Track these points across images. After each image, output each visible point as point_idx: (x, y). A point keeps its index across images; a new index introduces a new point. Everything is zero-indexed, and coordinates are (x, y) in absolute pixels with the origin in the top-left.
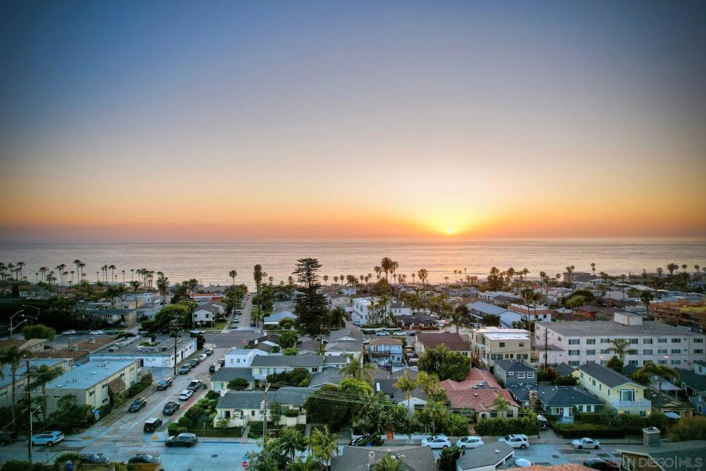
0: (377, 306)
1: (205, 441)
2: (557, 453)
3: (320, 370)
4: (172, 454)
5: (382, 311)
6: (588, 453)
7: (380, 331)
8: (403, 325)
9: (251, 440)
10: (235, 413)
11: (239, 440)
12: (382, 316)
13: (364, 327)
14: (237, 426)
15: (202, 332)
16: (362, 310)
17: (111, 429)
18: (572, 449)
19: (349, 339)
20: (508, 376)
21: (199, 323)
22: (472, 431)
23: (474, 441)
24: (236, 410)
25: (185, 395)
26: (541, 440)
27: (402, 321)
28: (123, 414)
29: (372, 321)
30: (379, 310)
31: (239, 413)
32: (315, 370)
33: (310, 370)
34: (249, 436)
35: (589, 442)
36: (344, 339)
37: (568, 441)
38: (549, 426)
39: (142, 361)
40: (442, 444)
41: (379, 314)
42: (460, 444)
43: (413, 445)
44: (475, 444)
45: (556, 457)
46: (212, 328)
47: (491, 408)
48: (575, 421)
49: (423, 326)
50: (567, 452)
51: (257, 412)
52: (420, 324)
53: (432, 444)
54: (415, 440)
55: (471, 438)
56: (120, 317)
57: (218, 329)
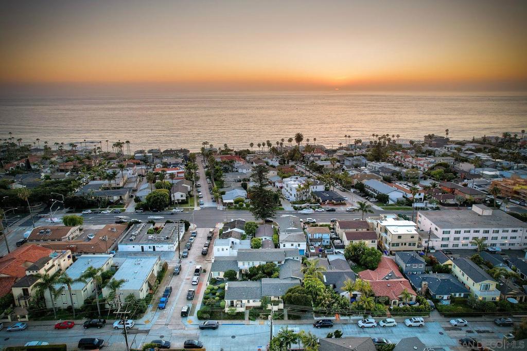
0: (303, 189)
1: (224, 323)
2: (442, 330)
3: (283, 263)
4: (206, 335)
5: (306, 192)
6: (461, 330)
8: (321, 201)
9: (251, 322)
10: (237, 303)
11: (243, 322)
13: (294, 203)
14: (240, 311)
18: (450, 326)
19: (294, 228)
20: (407, 266)
22: (388, 313)
23: (391, 322)
24: (238, 301)
26: (431, 319)
29: (299, 199)
31: (240, 302)
32: (279, 262)
33: (276, 263)
34: (249, 319)
35: (461, 323)
36: (291, 228)
37: (448, 319)
38: (435, 308)
39: (154, 247)
40: (371, 325)
41: (304, 193)
42: (382, 324)
43: (353, 324)
44: (392, 324)
45: (441, 333)
46: (186, 205)
47: (400, 296)
48: (451, 303)
49: (335, 202)
50: (447, 329)
51: (251, 301)
52: (333, 201)
53: (366, 325)
54: (353, 320)
55: (389, 320)
56: (119, 198)
57: (191, 206)
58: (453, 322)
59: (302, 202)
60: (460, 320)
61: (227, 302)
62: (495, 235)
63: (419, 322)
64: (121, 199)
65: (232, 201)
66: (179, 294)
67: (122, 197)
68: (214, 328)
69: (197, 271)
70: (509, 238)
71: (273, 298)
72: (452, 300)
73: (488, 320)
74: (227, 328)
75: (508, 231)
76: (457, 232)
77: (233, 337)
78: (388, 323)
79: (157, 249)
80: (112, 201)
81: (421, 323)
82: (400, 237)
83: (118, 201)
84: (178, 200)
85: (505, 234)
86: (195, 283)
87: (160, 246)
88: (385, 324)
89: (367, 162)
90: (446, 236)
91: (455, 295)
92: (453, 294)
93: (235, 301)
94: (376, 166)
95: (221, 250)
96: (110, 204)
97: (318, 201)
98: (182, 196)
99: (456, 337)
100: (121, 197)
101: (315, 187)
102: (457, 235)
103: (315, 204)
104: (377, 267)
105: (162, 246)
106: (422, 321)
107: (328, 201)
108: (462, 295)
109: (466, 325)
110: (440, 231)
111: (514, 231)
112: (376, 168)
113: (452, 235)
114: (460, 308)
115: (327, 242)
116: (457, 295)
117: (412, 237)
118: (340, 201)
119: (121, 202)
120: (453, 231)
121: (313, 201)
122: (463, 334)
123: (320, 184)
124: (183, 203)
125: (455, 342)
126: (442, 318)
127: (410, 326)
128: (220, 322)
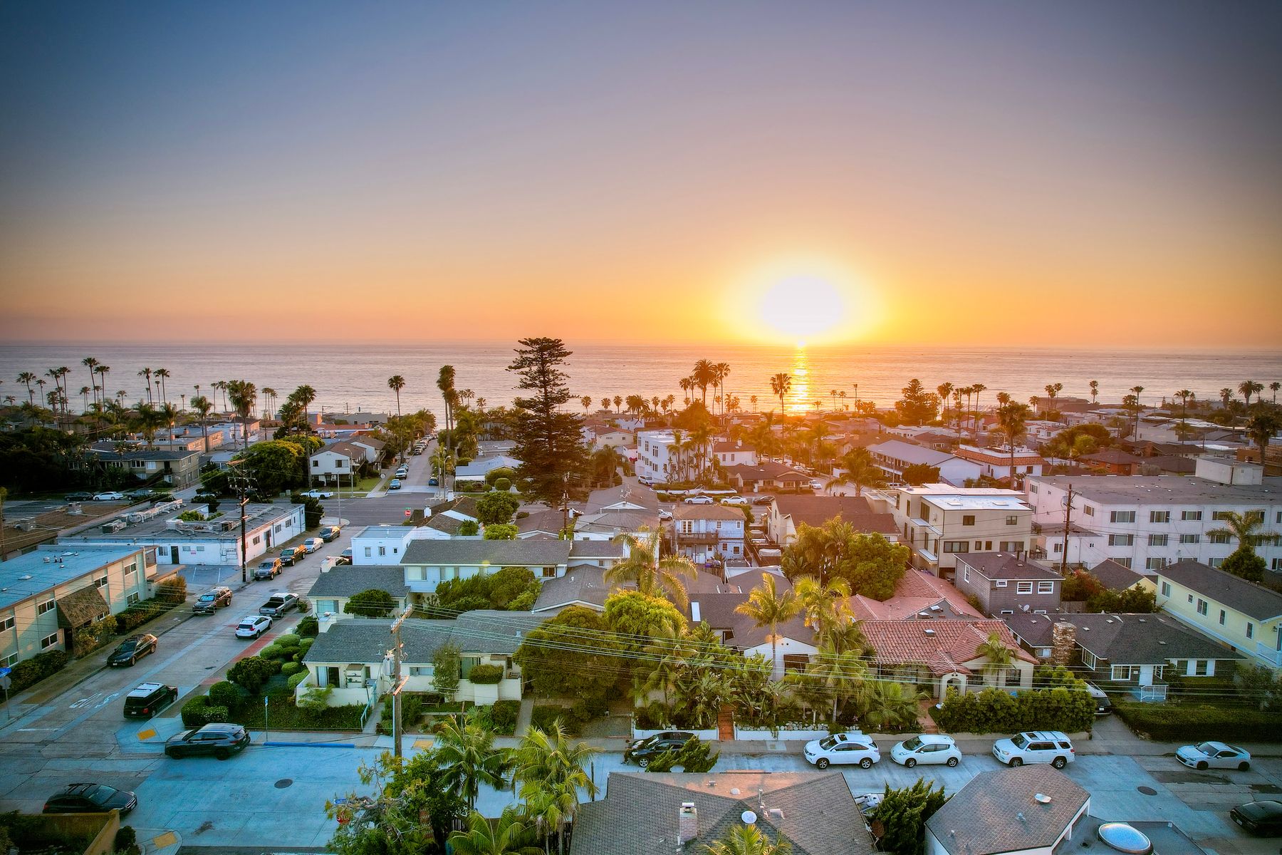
0: (687, 446)
1: (270, 741)
2: (1148, 782)
3: (561, 573)
5: (698, 456)
6: (1227, 782)
7: (693, 496)
8: (741, 483)
9: (383, 740)
10: (350, 673)
11: (354, 739)
12: (697, 466)
13: (660, 487)
14: (354, 703)
15: (327, 494)
16: (656, 453)
17: (46, 710)
18: (1177, 768)
19: (630, 506)
20: (994, 589)
21: (322, 479)
22: (926, 721)
23: (936, 748)
24: (352, 667)
25: (250, 627)
26: (1099, 744)
27: (738, 476)
28: (92, 671)
29: (676, 477)
30: (691, 454)
31: (361, 673)
32: (549, 572)
33: (538, 572)
34: (379, 731)
35: (1224, 754)
36: (619, 506)
37: (1167, 748)
38: (1112, 710)
39: (175, 552)
40: (855, 756)
41: (692, 461)
42: (901, 753)
44: (942, 756)
45: (1145, 790)
46: (350, 489)
48: (1169, 697)
50: (1166, 777)
53: (835, 756)
55: (927, 739)
56: (162, 466)
57: (361, 489)
58: (1191, 753)
60: (1220, 747)
61: (316, 670)
63: (1050, 746)
65: (482, 478)
67: (172, 466)
68: (224, 752)
69: (274, 603)
71: (486, 661)
72: (1172, 680)
74: (276, 758)
77: (284, 783)
78: (928, 750)
81: (1060, 752)
82: (969, 520)
84: (328, 475)
86: (247, 633)
88: (912, 754)
90: (1122, 528)
91: (1184, 665)
92: (1174, 661)
93: (342, 667)
95: (375, 552)
97: (733, 484)
98: (339, 464)
99: (1211, 806)
100: (167, 464)
101: (729, 455)
102: (1159, 528)
103: (722, 490)
104: (894, 596)
105: (202, 550)
106: (1065, 745)
107: (761, 483)
108: (1211, 670)
109: (1244, 767)
110: (1103, 512)
113: (1143, 526)
114: (1210, 712)
115: (736, 550)
116: (1192, 669)
117: (1012, 521)
118: (798, 484)
119: (166, 480)
120: (1143, 512)
121: (716, 480)
122: (1239, 797)
123: (742, 449)
125: (1213, 823)
126: (1144, 745)
127: (1016, 762)
128: (258, 735)
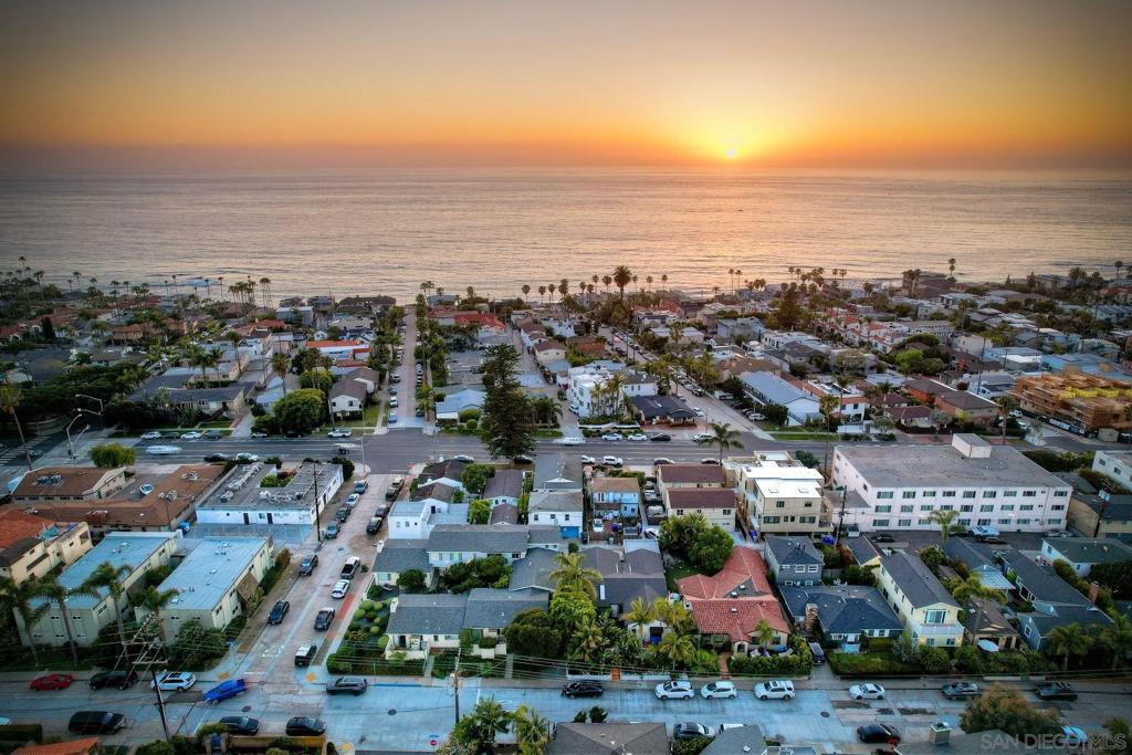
1: (378, 682)
2: (828, 708)
3: (523, 555)
4: (338, 708)
6: (868, 707)
7: (607, 432)
8: (643, 418)
9: (436, 682)
10: (413, 640)
11: (420, 681)
12: (612, 406)
13: (585, 421)
14: (417, 658)
15: (347, 434)
16: (582, 392)
17: (251, 658)
18: (847, 699)
19: (563, 480)
20: (781, 569)
21: (339, 415)
22: (724, 669)
23: (724, 689)
24: (413, 637)
25: (340, 591)
26: (812, 683)
29: (596, 413)
30: (608, 396)
32: (515, 556)
33: (509, 556)
34: (433, 675)
35: (871, 691)
36: (557, 480)
37: (845, 684)
38: (826, 659)
39: (270, 516)
40: (681, 694)
41: (608, 401)
42: (705, 692)
43: (644, 690)
44: (726, 694)
45: (825, 714)
46: (359, 423)
47: (752, 635)
48: (861, 650)
49: (672, 420)
50: (841, 705)
51: (441, 637)
52: (668, 418)
53: (670, 694)
54: (648, 681)
55: (720, 685)
56: (221, 406)
57: (369, 425)
58: (856, 690)
59: (605, 419)
60: (870, 686)
61: (392, 638)
62: (988, 501)
63: (782, 690)
64: (225, 408)
65: (455, 416)
66: (302, 618)
67: (228, 405)
68: (357, 692)
69: (348, 568)
70: (1017, 508)
71: (486, 633)
72: (865, 643)
73: (929, 685)
74: (383, 694)
75: (1014, 494)
76: (907, 495)
77: (392, 712)
78: (719, 690)
79: (276, 520)
80: (206, 412)
81: (787, 692)
82: (781, 504)
83: (220, 412)
84: (343, 412)
85: (1009, 501)
86: (339, 595)
87: (281, 513)
88: (711, 693)
89: (763, 330)
90: (884, 502)
91: (871, 633)
92: (867, 631)
93: (408, 637)
94: (781, 340)
95: (403, 525)
96: (202, 419)
97: (638, 418)
98: (351, 404)
99: (851, 724)
100: (224, 404)
101: (636, 386)
102: (908, 502)
103: (629, 424)
104: (722, 569)
105: (287, 515)
106: (789, 689)
107: (658, 418)
108: (887, 633)
109: (880, 698)
110: (872, 492)
111: (1029, 494)
112: (780, 345)
113: (898, 500)
114: (877, 661)
115: (633, 510)
116: (876, 633)
117: (808, 505)
118: (684, 419)
119: (225, 414)
120: (899, 492)
121: (627, 416)
122: (869, 717)
123: (646, 381)
124: (354, 417)
125: (849, 734)
126: (837, 682)
127: (764, 698)
128: (371, 679)
